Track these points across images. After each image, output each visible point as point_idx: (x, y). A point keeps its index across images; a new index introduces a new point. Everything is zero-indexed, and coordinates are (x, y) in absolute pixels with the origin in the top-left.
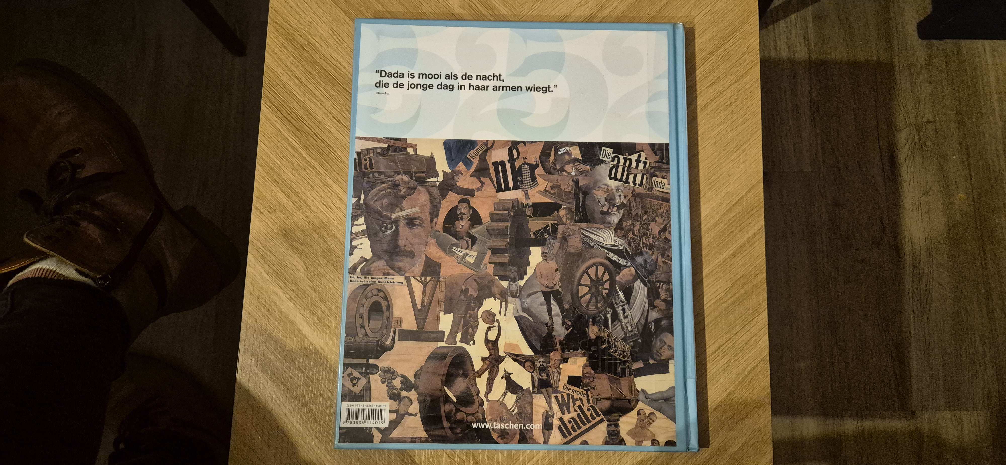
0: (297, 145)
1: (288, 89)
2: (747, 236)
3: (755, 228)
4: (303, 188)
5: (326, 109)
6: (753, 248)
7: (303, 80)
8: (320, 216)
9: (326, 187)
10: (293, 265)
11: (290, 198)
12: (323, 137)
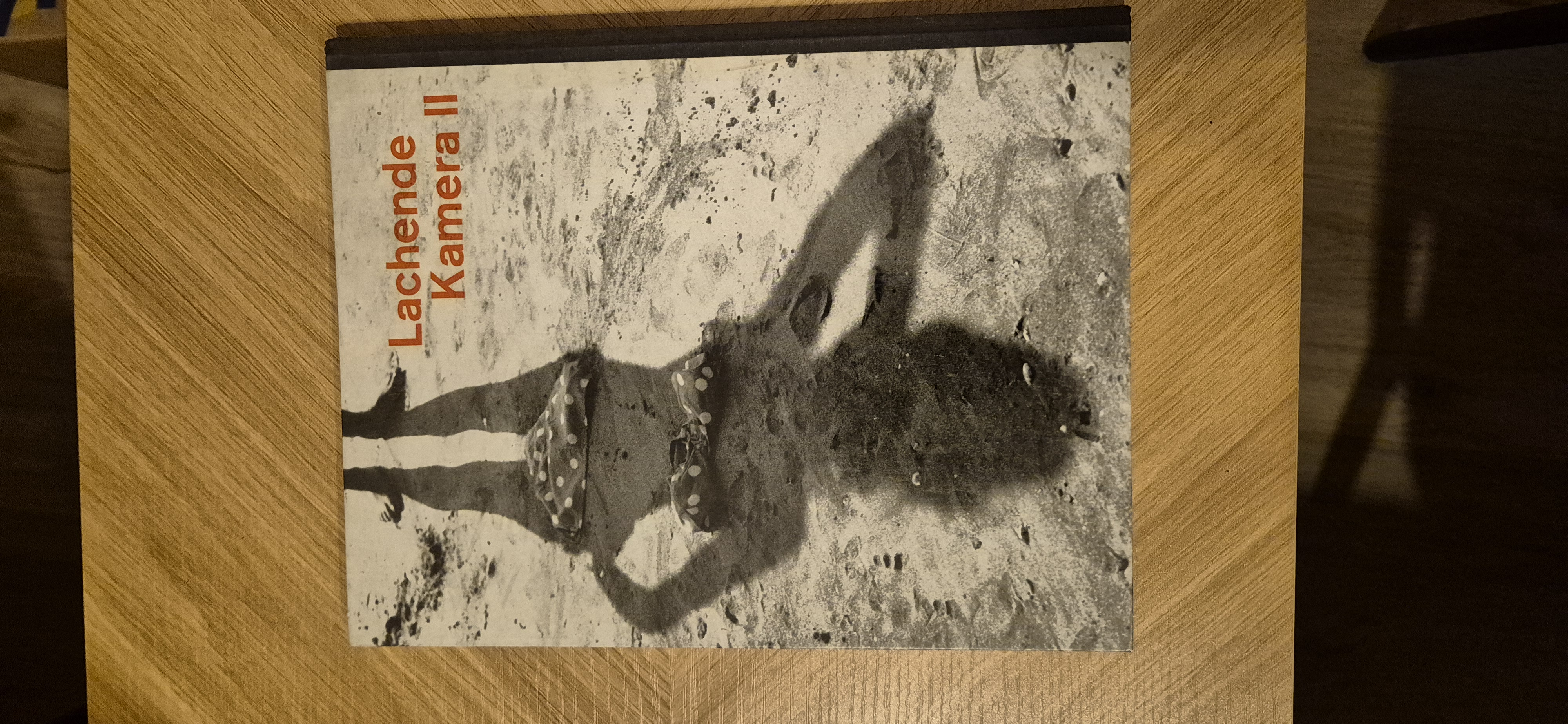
0: (162, 341)
1: (129, 203)
2: (1249, 541)
3: (1272, 521)
4: (183, 441)
5: (217, 248)
6: (1263, 569)
8: (227, 506)
9: (234, 437)
10: (179, 618)
11: (158, 466)
12: (219, 317)
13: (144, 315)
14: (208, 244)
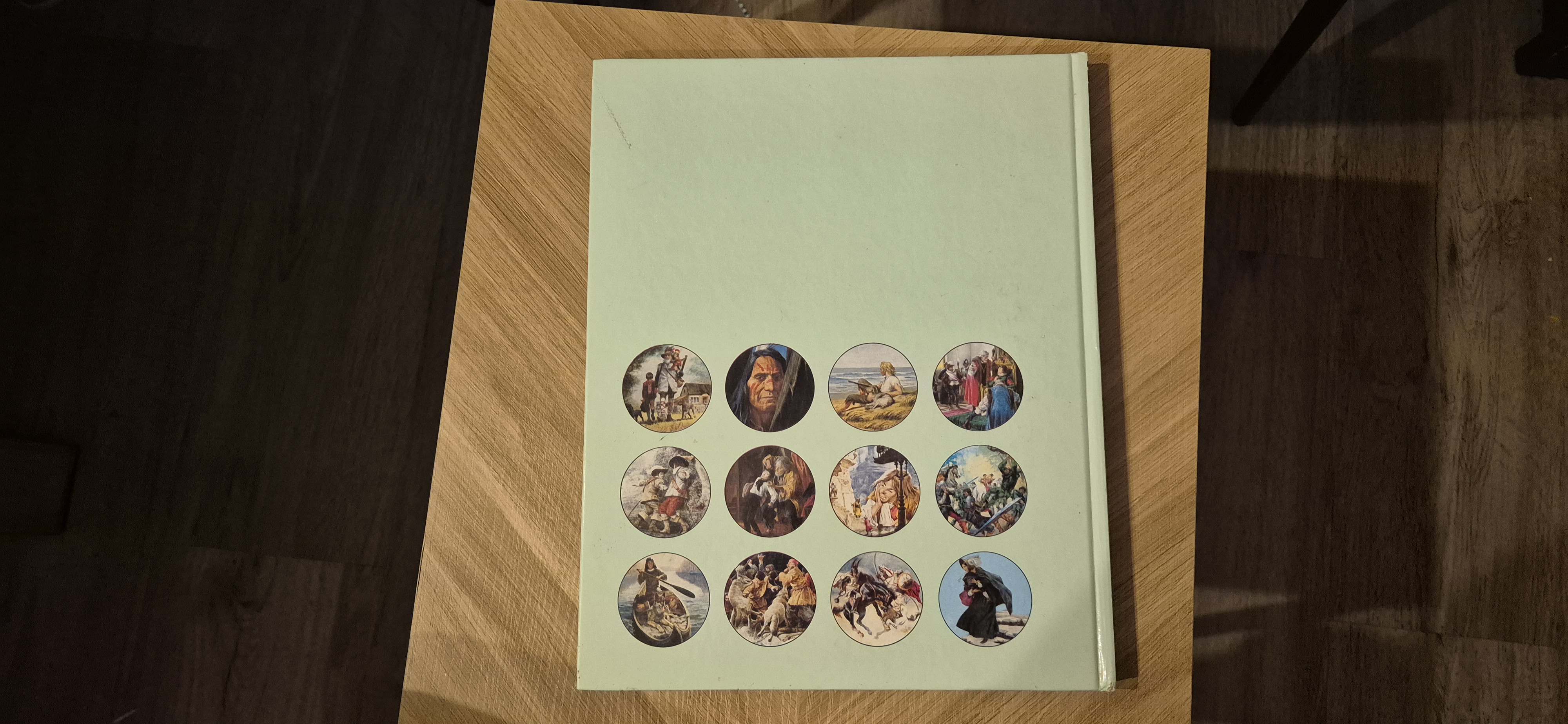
1: (510, 174)
3: (1185, 411)
7: (532, 161)
8: (546, 360)
9: (557, 318)
10: (504, 429)
11: (505, 332)
13: (510, 241)
14: (557, 202)
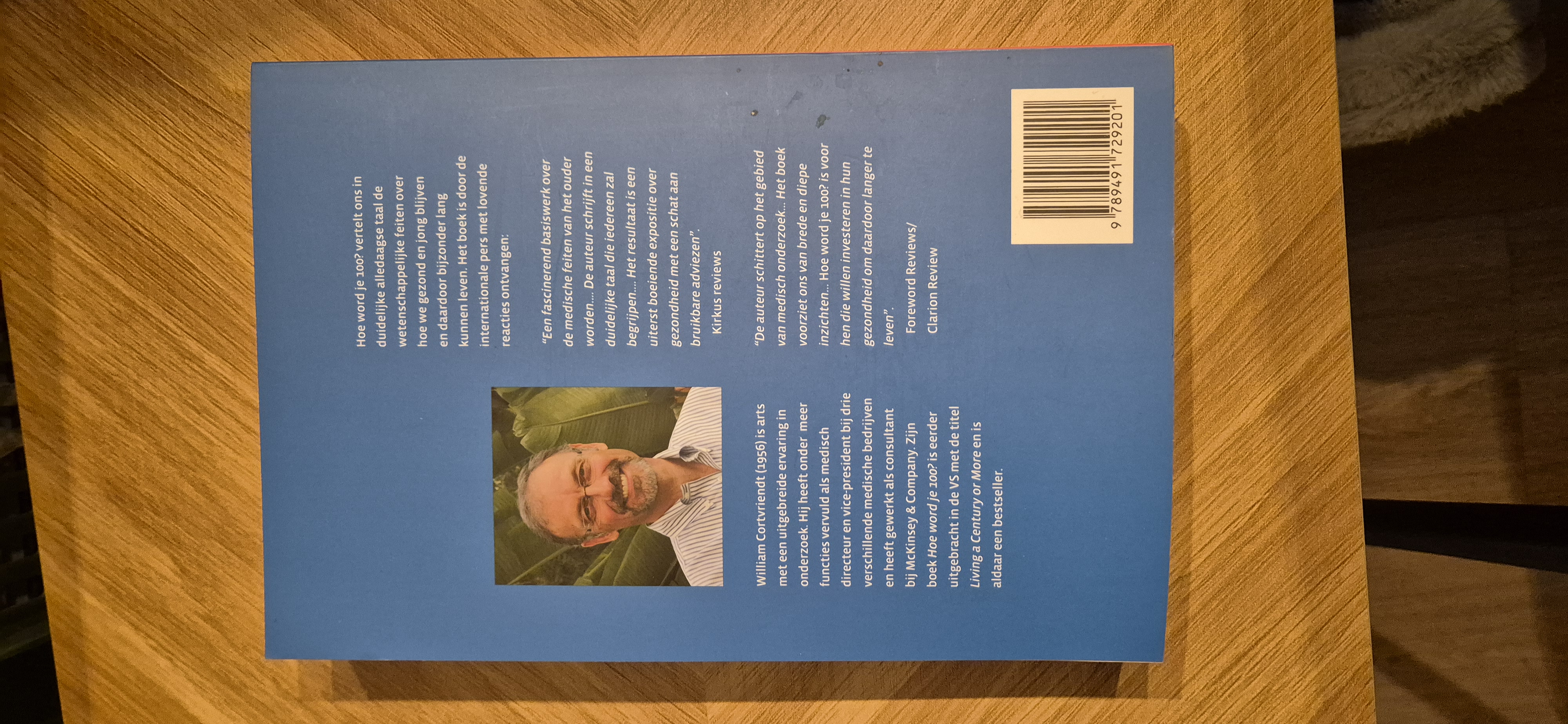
0: (95, 262)
2: (1303, 359)
3: (1327, 333)
4: (130, 371)
5: (145, 153)
6: (1320, 387)
8: (186, 438)
9: (186, 361)
10: (147, 566)
11: (106, 403)
12: (156, 231)
13: (72, 236)
